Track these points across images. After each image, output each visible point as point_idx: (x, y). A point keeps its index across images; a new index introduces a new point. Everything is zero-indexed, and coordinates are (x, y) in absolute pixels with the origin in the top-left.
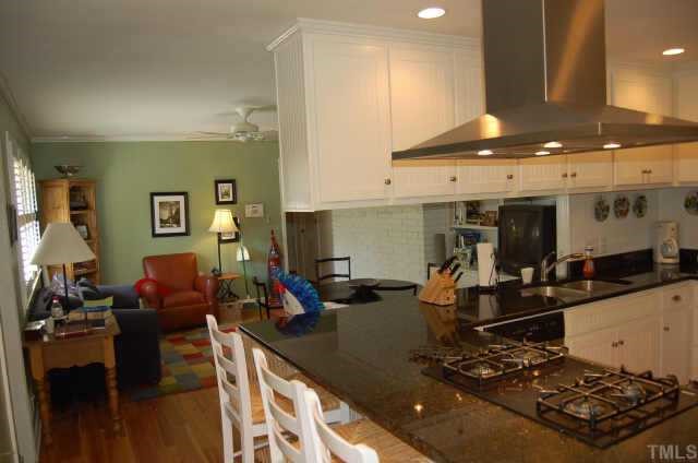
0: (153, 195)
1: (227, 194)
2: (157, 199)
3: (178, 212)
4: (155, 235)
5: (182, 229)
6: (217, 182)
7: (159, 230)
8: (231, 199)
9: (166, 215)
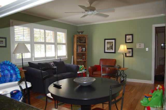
0: (105, 40)
1: (129, 39)
2: (106, 41)
3: (112, 45)
4: (105, 52)
5: (113, 51)
6: (126, 35)
7: (106, 51)
8: (131, 41)
9: (109, 46)
